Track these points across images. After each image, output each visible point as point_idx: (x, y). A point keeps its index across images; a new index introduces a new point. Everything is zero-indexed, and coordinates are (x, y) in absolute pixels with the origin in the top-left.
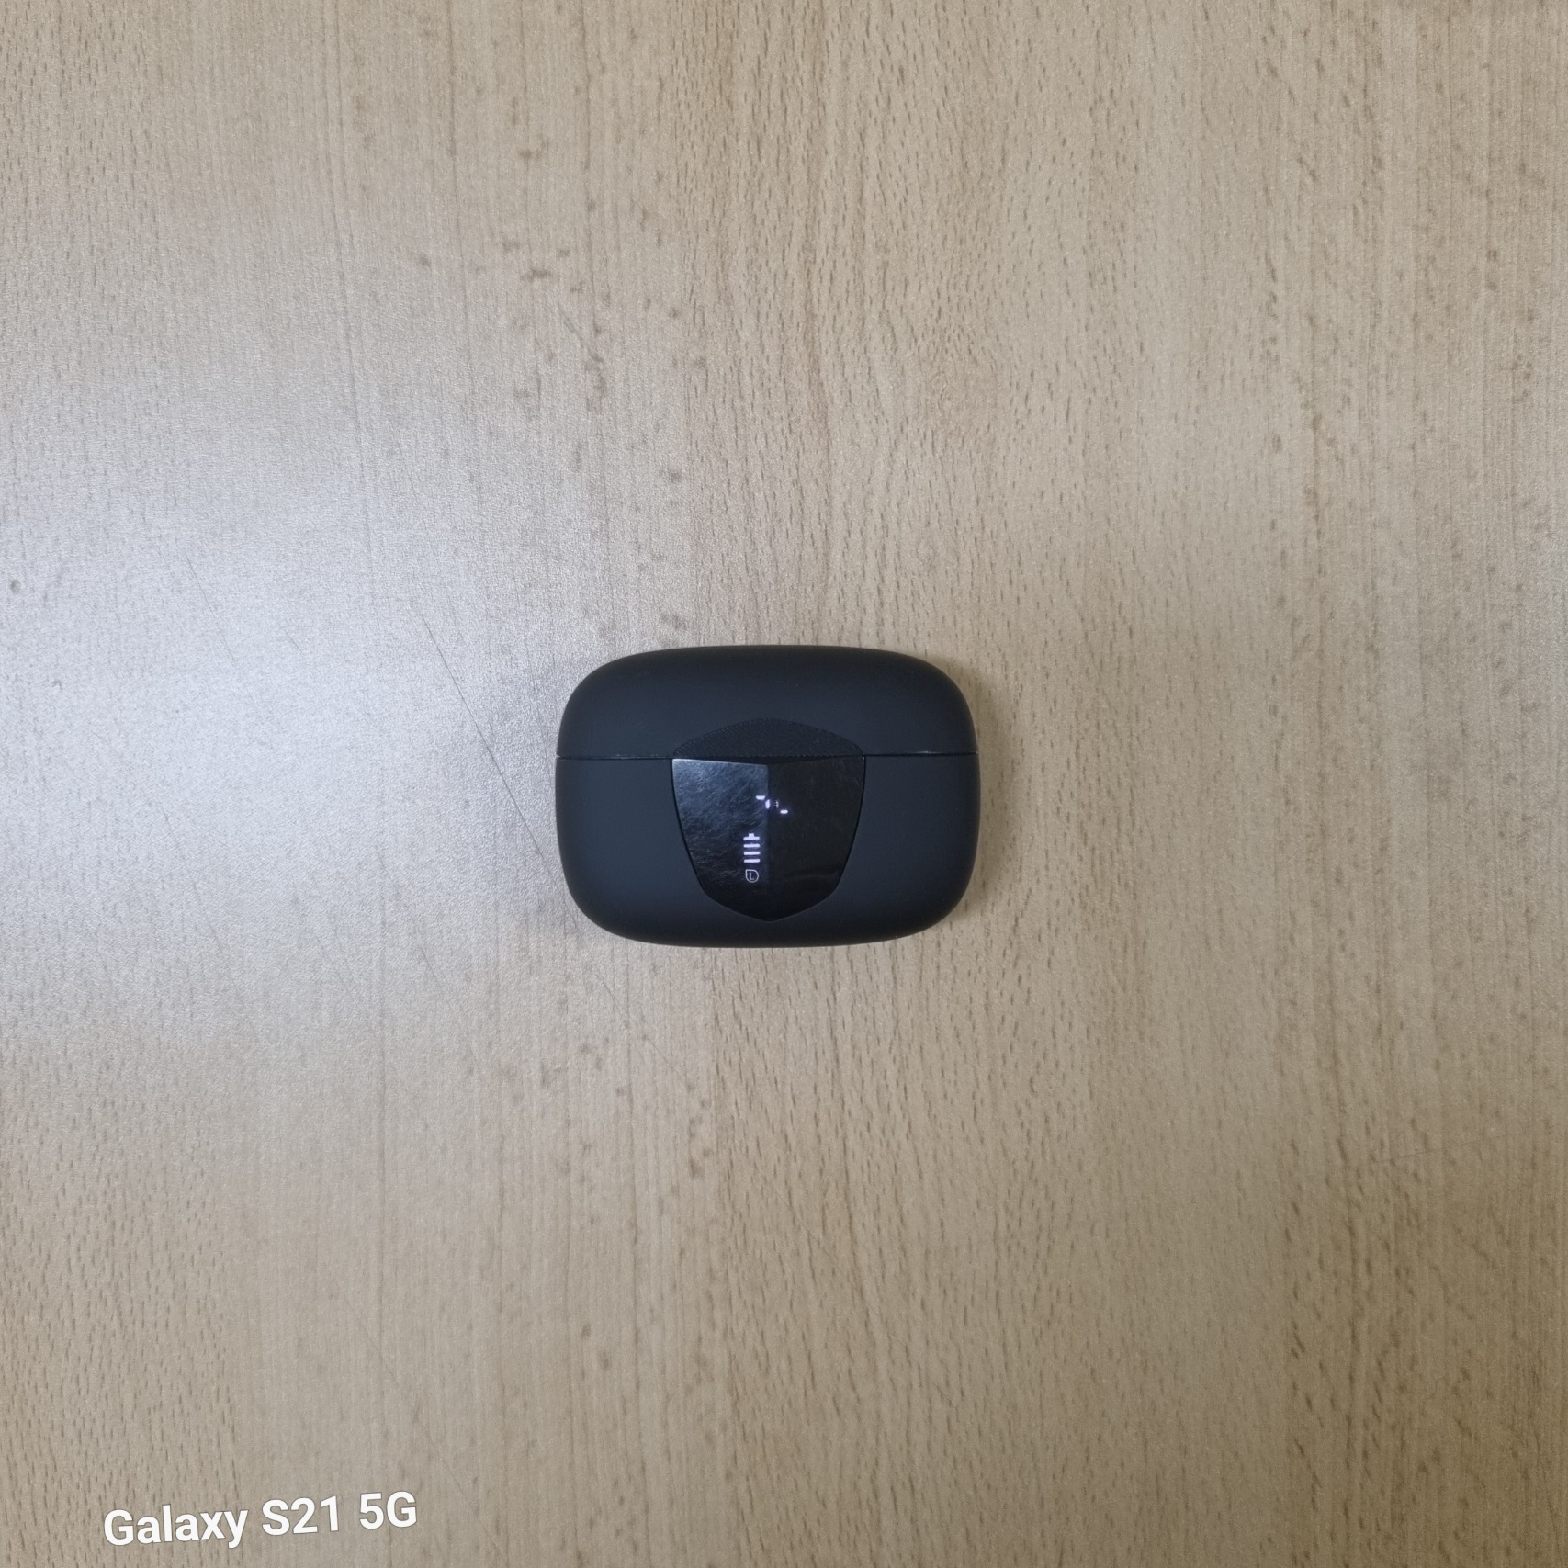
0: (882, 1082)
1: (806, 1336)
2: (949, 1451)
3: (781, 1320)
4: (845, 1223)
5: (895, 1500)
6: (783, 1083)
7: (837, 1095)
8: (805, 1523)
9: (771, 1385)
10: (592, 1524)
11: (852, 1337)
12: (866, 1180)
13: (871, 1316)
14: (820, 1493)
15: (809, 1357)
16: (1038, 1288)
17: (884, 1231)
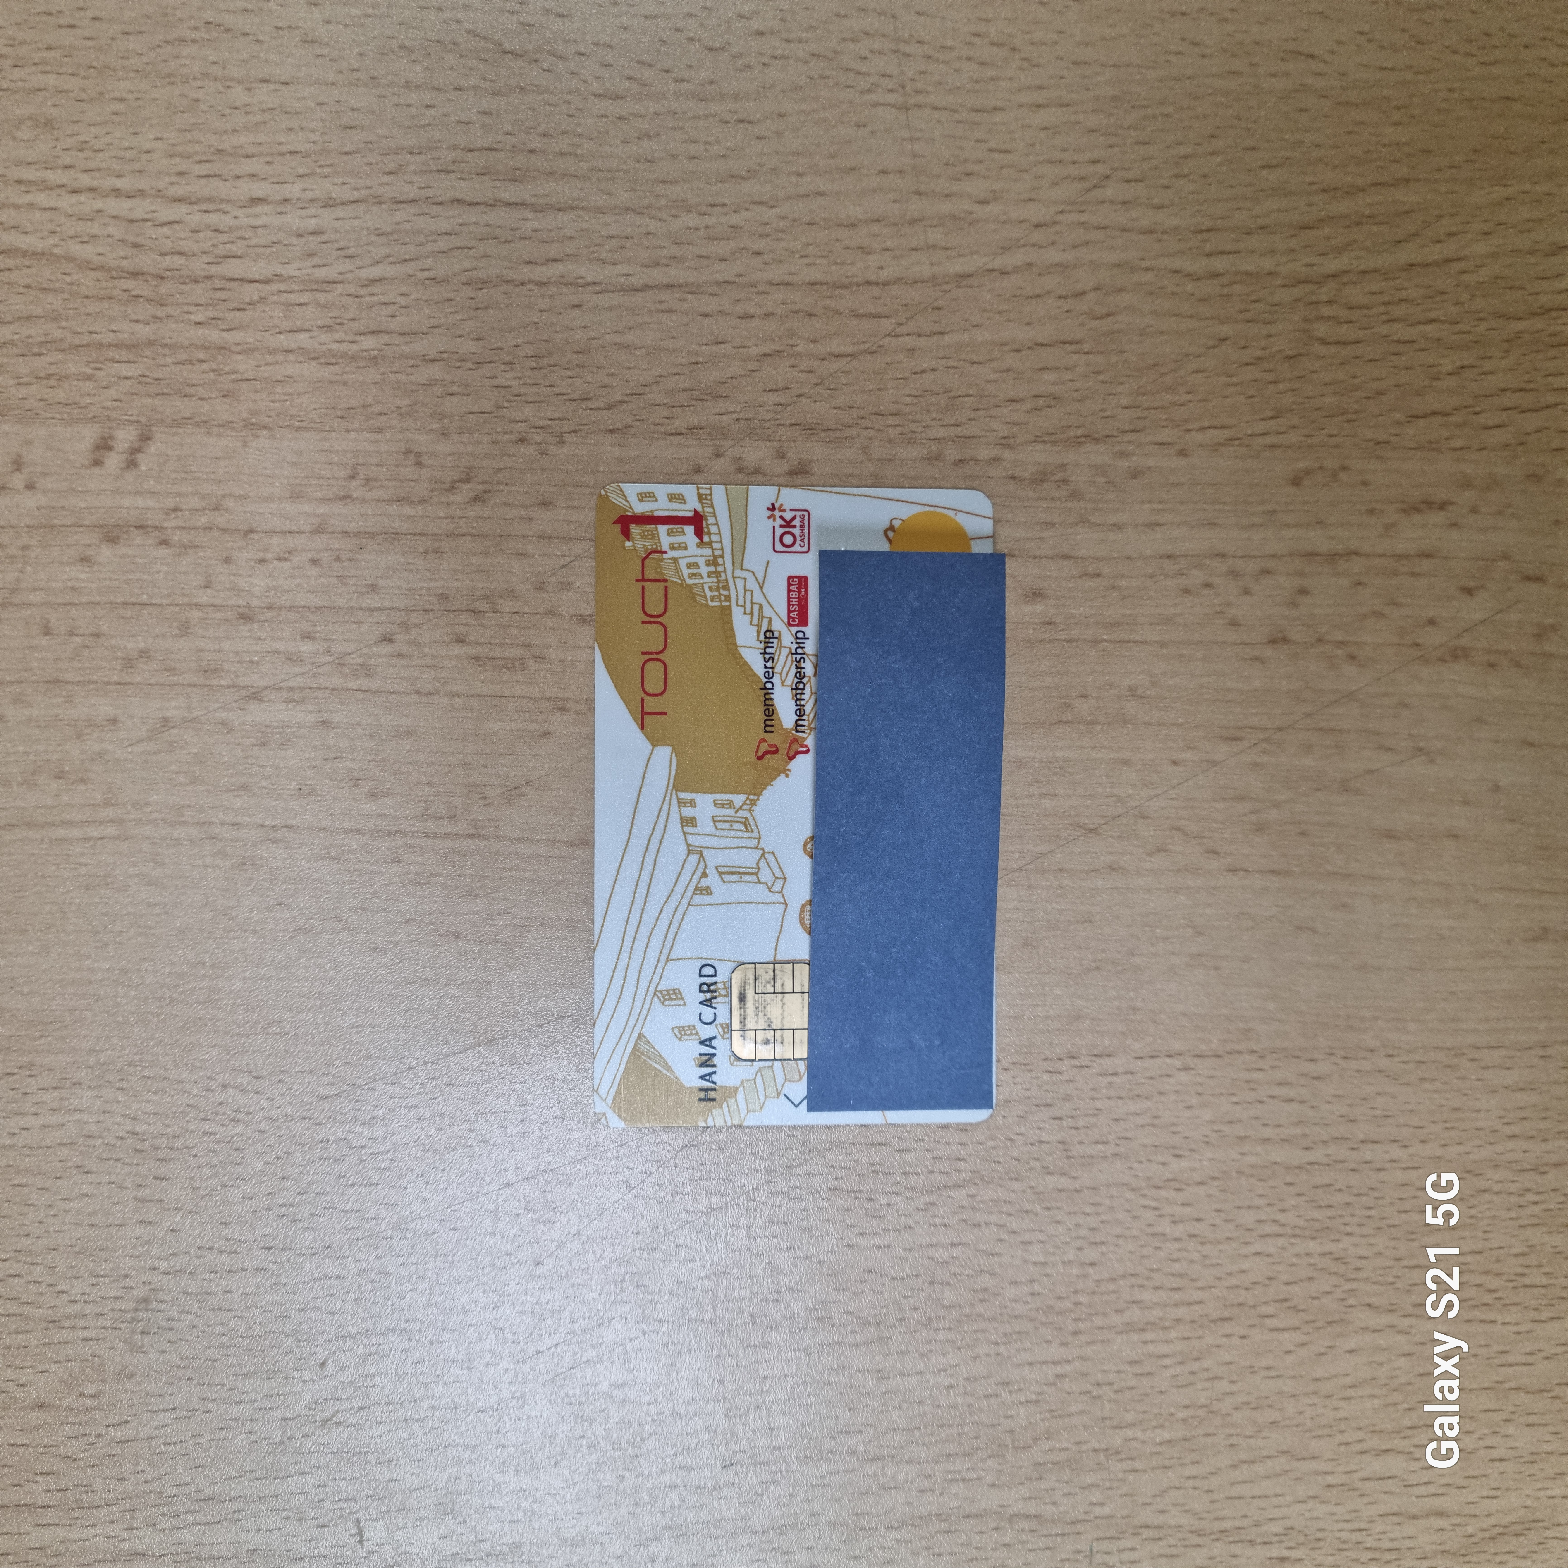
0: (702, 232)
1: (1016, 347)
2: (1166, 182)
3: (992, 377)
4: (876, 291)
5: (1223, 253)
6: (697, 354)
7: (716, 290)
8: (1247, 364)
9: (1075, 395)
10: (1234, 624)
11: (1019, 292)
12: (825, 261)
13: (996, 267)
14: (1211, 343)
15: (1042, 345)
16: (969, 59)
17: (888, 244)
